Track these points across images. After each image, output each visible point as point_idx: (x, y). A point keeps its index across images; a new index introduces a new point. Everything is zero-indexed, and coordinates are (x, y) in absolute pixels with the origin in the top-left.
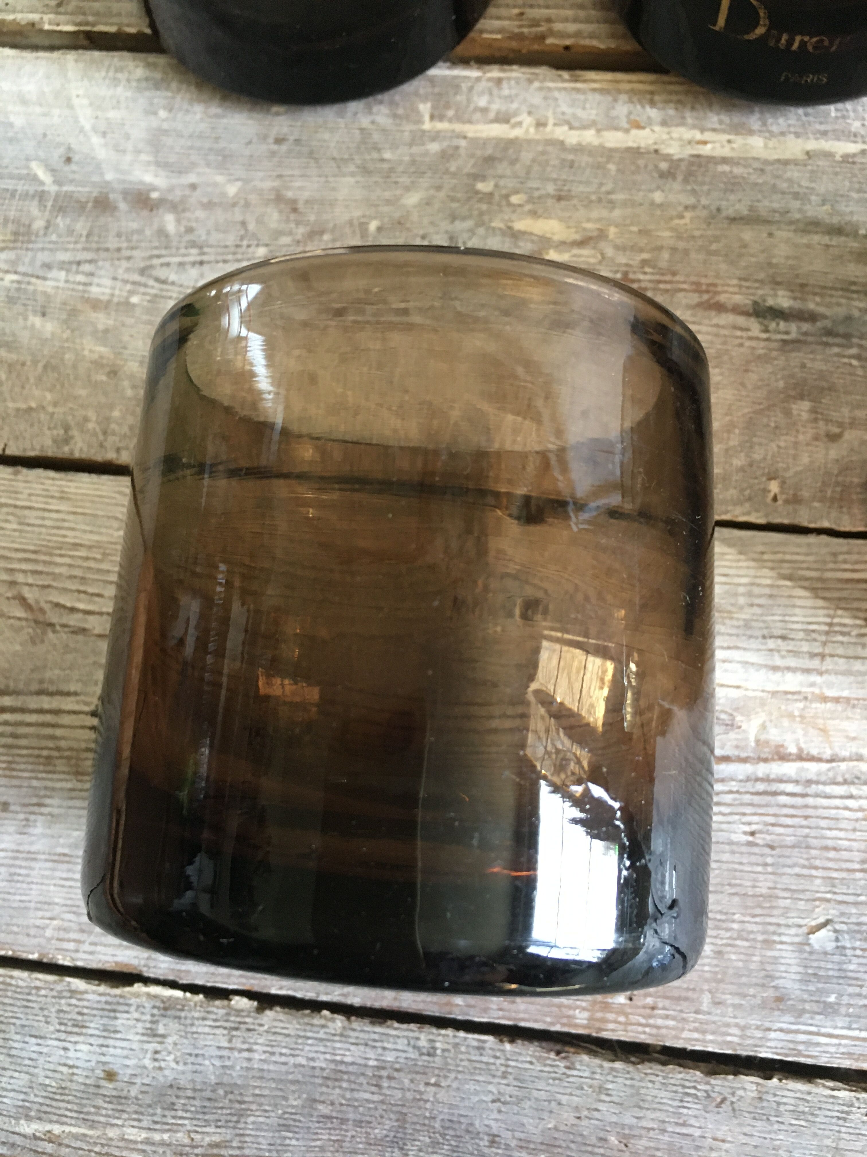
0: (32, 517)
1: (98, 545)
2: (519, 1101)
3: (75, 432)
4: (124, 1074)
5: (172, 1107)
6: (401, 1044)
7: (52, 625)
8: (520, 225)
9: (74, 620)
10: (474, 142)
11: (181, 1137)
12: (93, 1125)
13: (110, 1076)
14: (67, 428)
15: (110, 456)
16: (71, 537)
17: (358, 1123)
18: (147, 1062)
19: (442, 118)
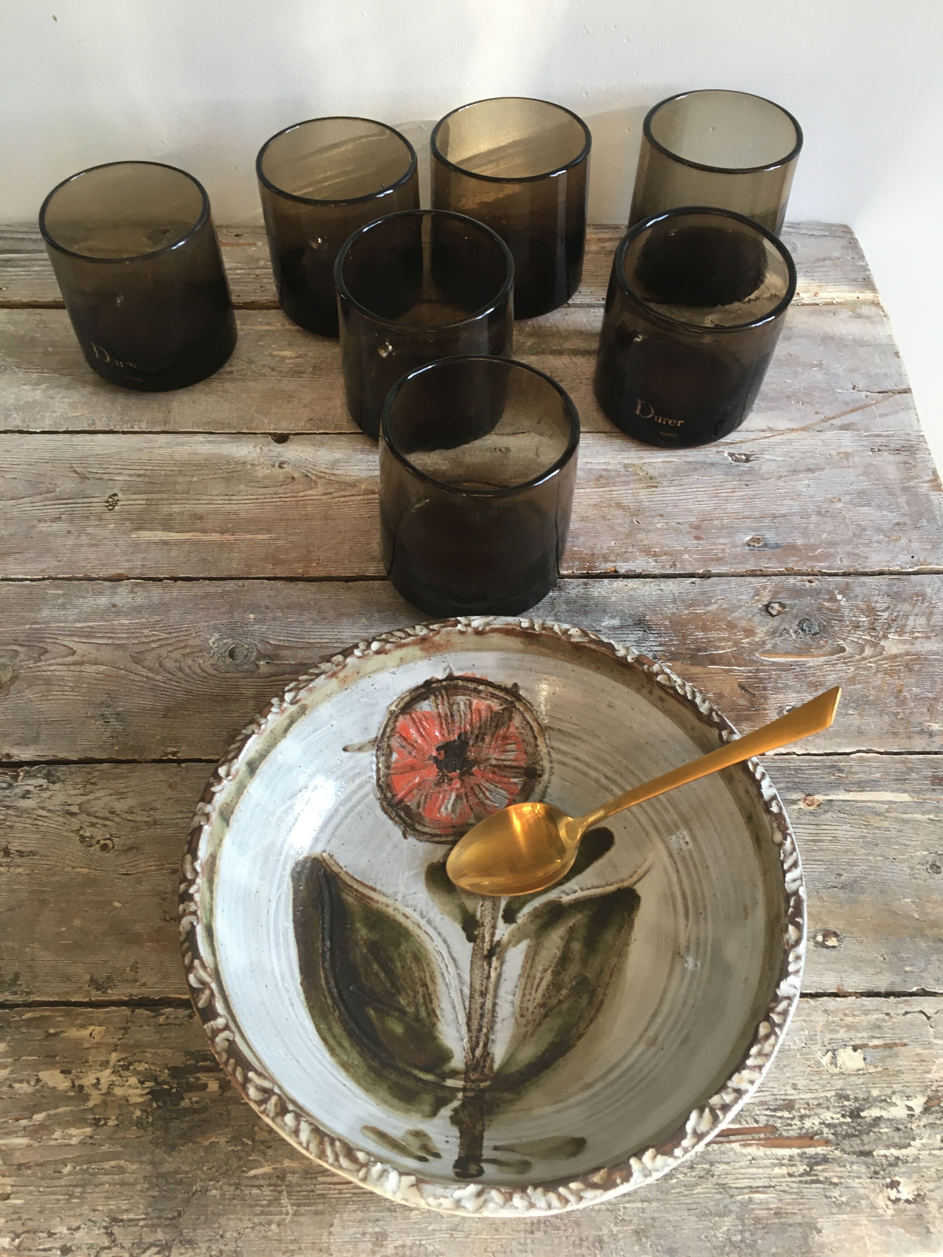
0: (79, 448)
1: (107, 454)
2: (277, 596)
3: (97, 422)
4: (120, 605)
5: (140, 612)
6: (232, 585)
7: (88, 478)
8: (275, 353)
9: (97, 476)
10: (257, 331)
11: (144, 620)
12: (107, 621)
13: (114, 606)
14: (94, 420)
15: (112, 428)
16: (96, 452)
17: (215, 609)
18: (130, 600)
19: (244, 324)
